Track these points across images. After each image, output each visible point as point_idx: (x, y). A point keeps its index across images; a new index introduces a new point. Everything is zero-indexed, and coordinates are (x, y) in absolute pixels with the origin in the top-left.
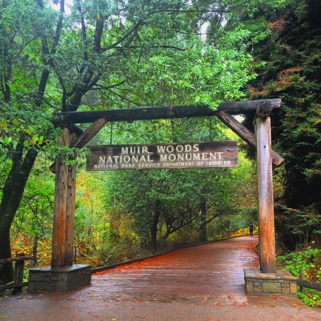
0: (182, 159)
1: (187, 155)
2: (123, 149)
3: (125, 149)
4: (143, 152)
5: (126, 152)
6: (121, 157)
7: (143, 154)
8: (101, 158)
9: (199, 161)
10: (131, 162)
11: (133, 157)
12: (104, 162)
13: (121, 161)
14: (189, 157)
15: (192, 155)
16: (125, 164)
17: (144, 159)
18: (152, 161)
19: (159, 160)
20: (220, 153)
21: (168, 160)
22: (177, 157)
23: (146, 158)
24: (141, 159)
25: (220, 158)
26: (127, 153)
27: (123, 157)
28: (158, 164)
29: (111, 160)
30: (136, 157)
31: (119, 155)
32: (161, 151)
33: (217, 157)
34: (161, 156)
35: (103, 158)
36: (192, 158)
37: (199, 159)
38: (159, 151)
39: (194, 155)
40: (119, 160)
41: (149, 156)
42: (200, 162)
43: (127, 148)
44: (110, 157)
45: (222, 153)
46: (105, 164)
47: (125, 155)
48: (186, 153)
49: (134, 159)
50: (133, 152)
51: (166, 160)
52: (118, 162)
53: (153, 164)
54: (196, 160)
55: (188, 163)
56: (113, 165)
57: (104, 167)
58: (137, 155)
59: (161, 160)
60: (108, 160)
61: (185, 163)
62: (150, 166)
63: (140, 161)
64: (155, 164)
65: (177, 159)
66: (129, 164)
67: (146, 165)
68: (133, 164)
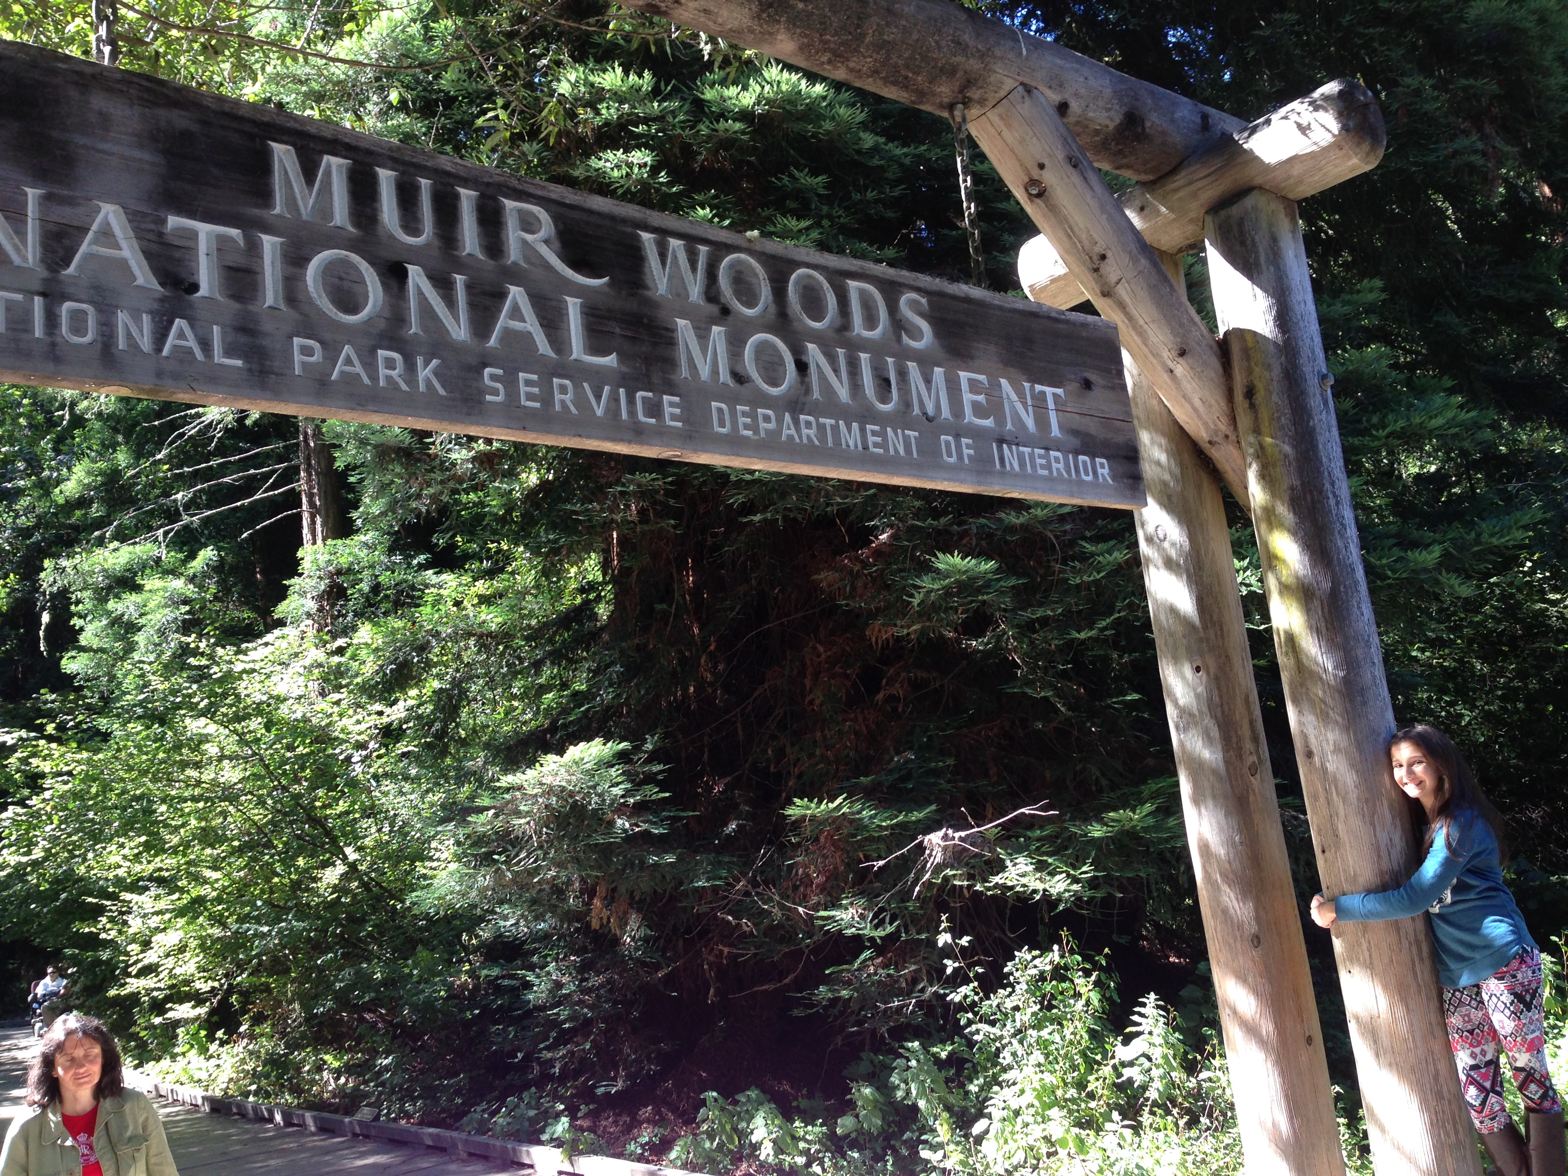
0: (843, 393)
1: (864, 361)
2: (284, 158)
3: (308, 168)
4: (514, 254)
5: (325, 210)
6: (270, 246)
7: (514, 275)
9: (947, 427)
10: (392, 333)
11: (417, 276)
12: (23, 255)
13: (272, 295)
14: (884, 383)
15: (903, 376)
16: (331, 351)
17: (531, 325)
18: (610, 360)
19: (670, 363)
20: (1049, 393)
21: (738, 376)
22: (802, 367)
23: (550, 320)
24: (503, 321)
25: (1055, 431)
26: (342, 218)
27: (295, 259)
28: (670, 407)
29: (134, 255)
30: (444, 285)
31: (248, 225)
32: (676, 280)
33: (1042, 420)
34: (684, 331)
35: (12, 212)
36: (905, 400)
37: (945, 411)
38: (661, 282)
39: (913, 372)
40: (239, 279)
41: (573, 306)
42: (957, 436)
43: (334, 170)
44: (110, 216)
45: (1061, 392)
46: (51, 295)
47: (324, 234)
48: (861, 344)
49: (426, 309)
50: (410, 223)
51: (724, 376)
52: (236, 306)
53: (622, 391)
54: (929, 419)
55: (883, 434)
56: (171, 323)
57: (39, 332)
58: (459, 265)
59: (684, 372)
60: (84, 248)
61: (863, 430)
62: (599, 412)
63: (493, 342)
64: (640, 394)
65: (802, 382)
66: (373, 352)
67: (558, 397)
68: (420, 360)
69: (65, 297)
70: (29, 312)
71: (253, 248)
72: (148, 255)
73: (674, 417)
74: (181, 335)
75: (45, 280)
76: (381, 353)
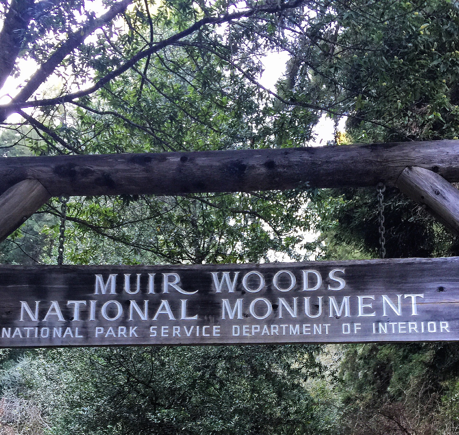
0: (294, 314)
1: (307, 300)
2: (99, 278)
3: (105, 280)
4: (165, 290)
5: (108, 290)
6: (93, 303)
7: (165, 297)
8: (24, 305)
9: (347, 320)
10: (124, 322)
11: (133, 304)
12: (34, 318)
13: (92, 317)
14: (315, 308)
15: (326, 303)
16: (106, 329)
17: (168, 312)
18: (195, 317)
19: (218, 314)
20: (413, 297)
21: (246, 315)
22: (275, 307)
23: (175, 308)
24: (159, 311)
25: (414, 313)
26: (113, 291)
27: (99, 306)
28: (216, 330)
29: (59, 313)
30: (141, 304)
31: (88, 299)
32: (225, 286)
33: (406, 309)
34: (225, 303)
35: (32, 308)
36: (325, 312)
37: (347, 314)
38: (218, 288)
39: (332, 300)
40: (84, 314)
41: (184, 303)
42: (352, 323)
43: (112, 277)
44: (55, 304)
45: (422, 296)
46: (40, 326)
47: (108, 297)
48: (306, 294)
49: (134, 311)
50: (133, 288)
51: (240, 316)
52: (82, 321)
53: (198, 327)
54: (337, 318)
55: (312, 327)
56: (66, 329)
57: (36, 336)
58: (147, 298)
59: (223, 317)
60: (48, 314)
61: (301, 327)
62: (189, 335)
63: (155, 318)
64: (204, 327)
65: (275, 313)
66: (118, 328)
67: (174, 332)
68: (131, 328)
69: (42, 327)
70: (34, 332)
71: (88, 305)
72: (62, 312)
73: (217, 333)
74: (68, 332)
75: (39, 323)
76: (120, 328)
